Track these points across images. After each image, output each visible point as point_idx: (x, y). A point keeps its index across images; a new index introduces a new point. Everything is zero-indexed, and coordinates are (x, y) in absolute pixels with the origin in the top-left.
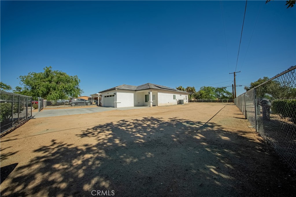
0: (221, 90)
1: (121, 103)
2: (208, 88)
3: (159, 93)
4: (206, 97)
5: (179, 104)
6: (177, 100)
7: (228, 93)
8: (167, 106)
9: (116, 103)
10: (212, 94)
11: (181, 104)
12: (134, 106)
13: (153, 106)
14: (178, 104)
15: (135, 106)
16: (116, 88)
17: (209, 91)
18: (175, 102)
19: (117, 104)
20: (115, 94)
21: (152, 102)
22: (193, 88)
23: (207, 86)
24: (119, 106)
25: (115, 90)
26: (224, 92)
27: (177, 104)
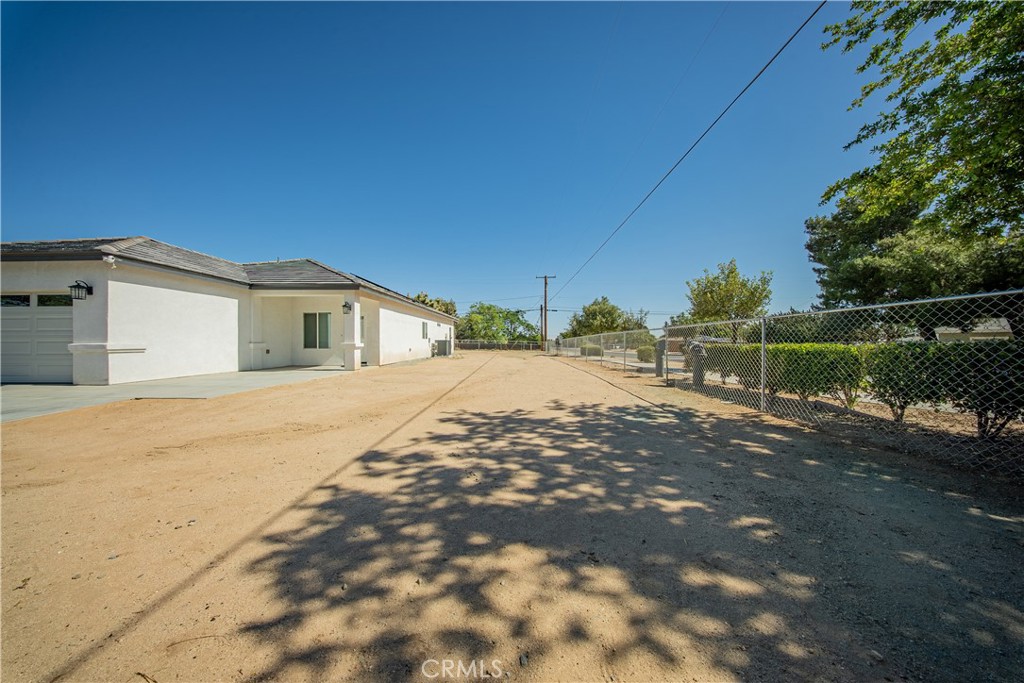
0: (514, 316)
1: (142, 350)
2: (489, 309)
3: (383, 312)
4: (486, 334)
5: (439, 354)
6: (433, 341)
7: (529, 327)
8: (406, 363)
9: (104, 353)
10: (499, 326)
11: (445, 354)
12: (242, 370)
13: (364, 363)
14: (433, 356)
15: (245, 368)
16: (105, 248)
17: (493, 318)
18: (425, 348)
19: (110, 355)
20: (90, 291)
21: (362, 349)
22: (452, 304)
23: (487, 304)
24: (122, 372)
25: (96, 262)
26: (522, 323)
27: (430, 355)
